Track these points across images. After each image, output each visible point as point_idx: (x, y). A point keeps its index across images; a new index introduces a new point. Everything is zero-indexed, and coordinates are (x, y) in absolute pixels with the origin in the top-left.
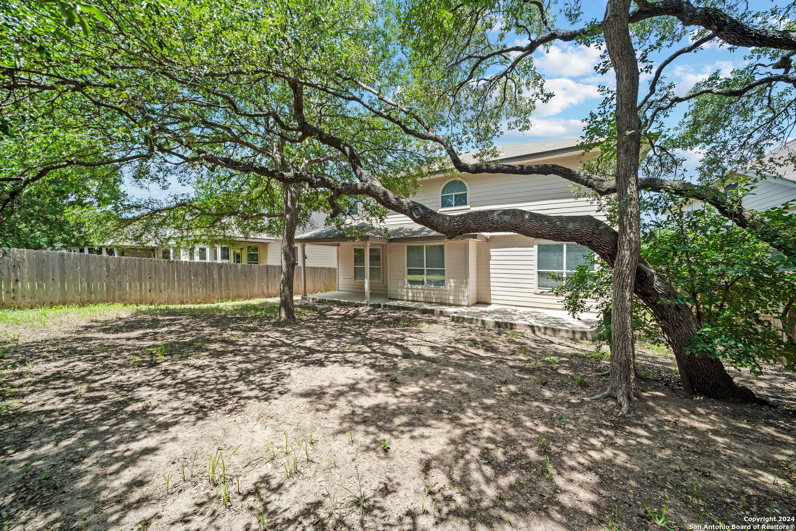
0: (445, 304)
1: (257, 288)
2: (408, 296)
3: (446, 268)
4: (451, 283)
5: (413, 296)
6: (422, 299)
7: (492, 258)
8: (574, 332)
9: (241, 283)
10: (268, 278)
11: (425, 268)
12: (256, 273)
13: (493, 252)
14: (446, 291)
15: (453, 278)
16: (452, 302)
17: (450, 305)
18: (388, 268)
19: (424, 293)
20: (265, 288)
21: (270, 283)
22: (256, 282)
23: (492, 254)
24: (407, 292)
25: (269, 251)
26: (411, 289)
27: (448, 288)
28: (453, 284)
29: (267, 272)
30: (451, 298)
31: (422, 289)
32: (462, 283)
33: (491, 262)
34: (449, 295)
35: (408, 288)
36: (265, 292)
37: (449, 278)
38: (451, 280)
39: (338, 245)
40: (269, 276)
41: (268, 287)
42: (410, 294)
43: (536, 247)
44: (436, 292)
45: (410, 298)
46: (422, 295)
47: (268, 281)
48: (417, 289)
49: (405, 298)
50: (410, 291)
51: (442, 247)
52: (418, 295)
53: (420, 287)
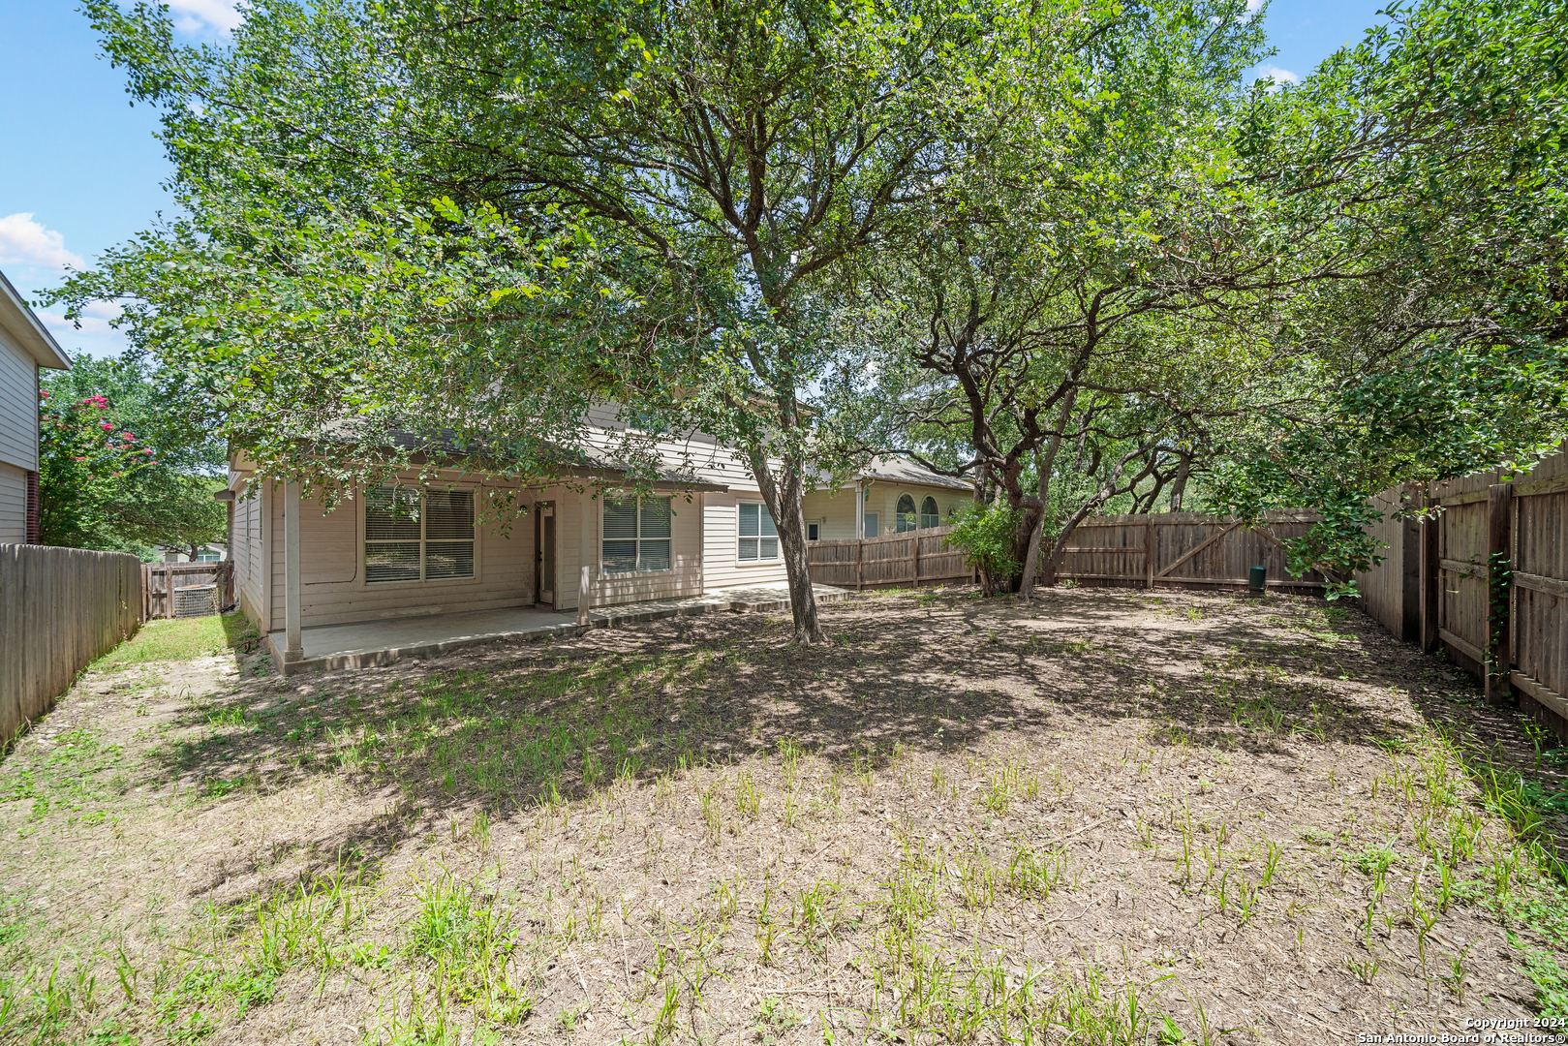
0: (670, 599)
2: (603, 597)
3: (673, 537)
4: (679, 562)
5: (615, 595)
6: (633, 599)
11: (639, 539)
14: (672, 576)
15: (683, 553)
16: (680, 594)
17: (677, 599)
19: (634, 586)
24: (603, 589)
26: (612, 581)
27: (675, 570)
28: (682, 563)
30: (679, 586)
31: (633, 579)
32: (695, 559)
33: (705, 527)
34: (676, 582)
35: (605, 581)
37: (677, 553)
38: (680, 557)
42: (608, 592)
43: (738, 507)
44: (656, 581)
45: (608, 600)
46: (632, 590)
48: (623, 579)
49: (598, 602)
50: (608, 585)
51: (668, 500)
52: (625, 591)
53: (629, 575)
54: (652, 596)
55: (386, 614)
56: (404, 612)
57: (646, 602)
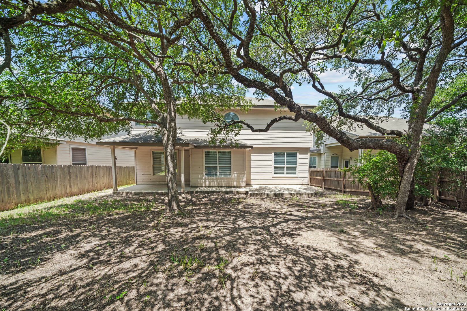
0: (231, 187)
1: (59, 189)
2: (205, 184)
3: (232, 166)
4: (235, 174)
5: (210, 184)
6: (216, 186)
7: (252, 159)
8: (308, 194)
9: (43, 185)
10: (70, 178)
11: (218, 166)
12: (58, 174)
13: (253, 156)
14: (232, 179)
15: (236, 171)
16: (235, 185)
17: (234, 187)
18: (191, 166)
19: (217, 181)
20: (68, 187)
21: (72, 182)
22: (59, 183)
23: (252, 157)
24: (205, 181)
25: (58, 151)
26: (208, 179)
27: (233, 177)
28: (236, 175)
29: (69, 172)
30: (235, 183)
31: (216, 179)
32: (241, 174)
33: (251, 162)
34: (234, 181)
35: (206, 179)
36: (68, 191)
37: (234, 171)
38: (235, 173)
39: (136, 148)
40: (71, 175)
41: (70, 187)
42: (207, 183)
43: (273, 154)
44: (225, 180)
45: (207, 185)
46: (216, 183)
47: (70, 180)
48: (212, 179)
49: (204, 185)
50: (207, 180)
51: (230, 152)
52: (213, 183)
53: (214, 177)
54: (224, 186)
55: (158, 183)
56: (161, 183)
57: (221, 187)
